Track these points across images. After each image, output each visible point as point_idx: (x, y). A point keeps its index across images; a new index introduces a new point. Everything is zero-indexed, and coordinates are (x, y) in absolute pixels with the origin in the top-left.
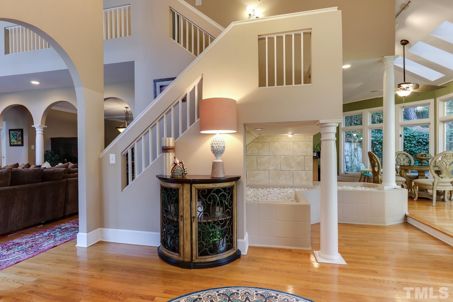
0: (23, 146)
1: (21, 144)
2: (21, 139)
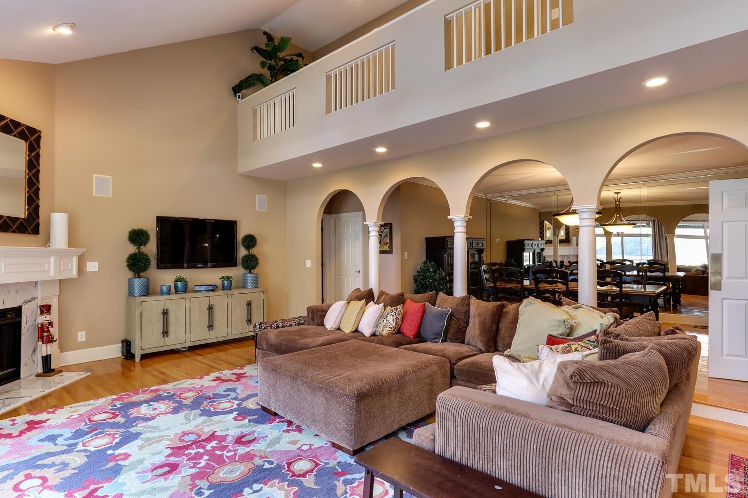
0: (392, 253)
1: (389, 249)
2: (388, 241)
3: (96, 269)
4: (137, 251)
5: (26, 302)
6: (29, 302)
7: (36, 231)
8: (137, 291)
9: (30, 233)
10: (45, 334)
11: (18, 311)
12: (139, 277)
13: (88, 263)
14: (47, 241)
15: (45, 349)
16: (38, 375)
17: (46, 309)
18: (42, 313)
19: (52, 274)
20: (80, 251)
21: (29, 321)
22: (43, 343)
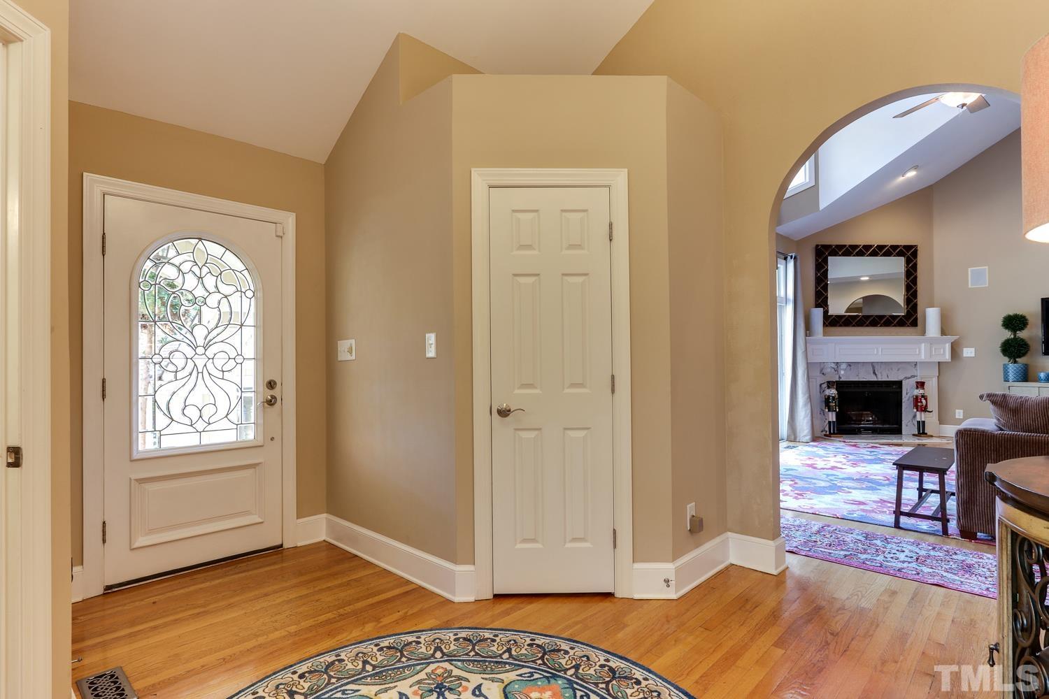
3: (973, 355)
4: (1012, 336)
5: (906, 378)
6: (909, 378)
7: (914, 324)
8: (1011, 376)
9: (908, 326)
10: (919, 404)
11: (899, 384)
12: (1015, 362)
13: (965, 350)
14: (923, 333)
15: (920, 416)
16: (914, 435)
17: (921, 385)
18: (917, 388)
19: (923, 357)
20: (953, 338)
21: (909, 392)
22: (917, 410)
